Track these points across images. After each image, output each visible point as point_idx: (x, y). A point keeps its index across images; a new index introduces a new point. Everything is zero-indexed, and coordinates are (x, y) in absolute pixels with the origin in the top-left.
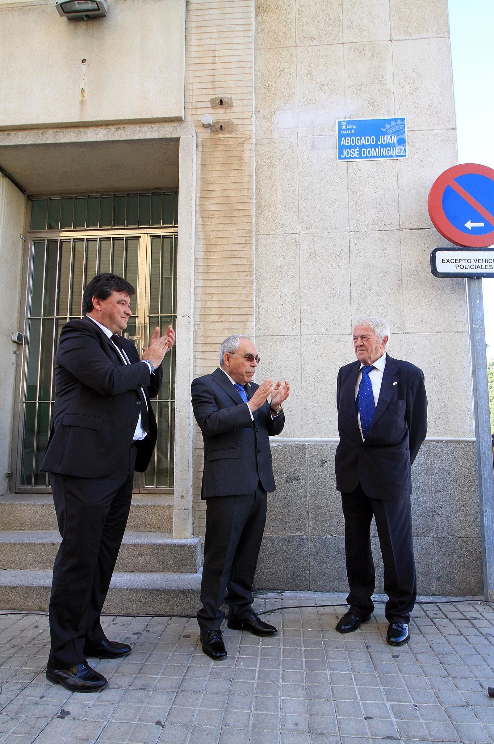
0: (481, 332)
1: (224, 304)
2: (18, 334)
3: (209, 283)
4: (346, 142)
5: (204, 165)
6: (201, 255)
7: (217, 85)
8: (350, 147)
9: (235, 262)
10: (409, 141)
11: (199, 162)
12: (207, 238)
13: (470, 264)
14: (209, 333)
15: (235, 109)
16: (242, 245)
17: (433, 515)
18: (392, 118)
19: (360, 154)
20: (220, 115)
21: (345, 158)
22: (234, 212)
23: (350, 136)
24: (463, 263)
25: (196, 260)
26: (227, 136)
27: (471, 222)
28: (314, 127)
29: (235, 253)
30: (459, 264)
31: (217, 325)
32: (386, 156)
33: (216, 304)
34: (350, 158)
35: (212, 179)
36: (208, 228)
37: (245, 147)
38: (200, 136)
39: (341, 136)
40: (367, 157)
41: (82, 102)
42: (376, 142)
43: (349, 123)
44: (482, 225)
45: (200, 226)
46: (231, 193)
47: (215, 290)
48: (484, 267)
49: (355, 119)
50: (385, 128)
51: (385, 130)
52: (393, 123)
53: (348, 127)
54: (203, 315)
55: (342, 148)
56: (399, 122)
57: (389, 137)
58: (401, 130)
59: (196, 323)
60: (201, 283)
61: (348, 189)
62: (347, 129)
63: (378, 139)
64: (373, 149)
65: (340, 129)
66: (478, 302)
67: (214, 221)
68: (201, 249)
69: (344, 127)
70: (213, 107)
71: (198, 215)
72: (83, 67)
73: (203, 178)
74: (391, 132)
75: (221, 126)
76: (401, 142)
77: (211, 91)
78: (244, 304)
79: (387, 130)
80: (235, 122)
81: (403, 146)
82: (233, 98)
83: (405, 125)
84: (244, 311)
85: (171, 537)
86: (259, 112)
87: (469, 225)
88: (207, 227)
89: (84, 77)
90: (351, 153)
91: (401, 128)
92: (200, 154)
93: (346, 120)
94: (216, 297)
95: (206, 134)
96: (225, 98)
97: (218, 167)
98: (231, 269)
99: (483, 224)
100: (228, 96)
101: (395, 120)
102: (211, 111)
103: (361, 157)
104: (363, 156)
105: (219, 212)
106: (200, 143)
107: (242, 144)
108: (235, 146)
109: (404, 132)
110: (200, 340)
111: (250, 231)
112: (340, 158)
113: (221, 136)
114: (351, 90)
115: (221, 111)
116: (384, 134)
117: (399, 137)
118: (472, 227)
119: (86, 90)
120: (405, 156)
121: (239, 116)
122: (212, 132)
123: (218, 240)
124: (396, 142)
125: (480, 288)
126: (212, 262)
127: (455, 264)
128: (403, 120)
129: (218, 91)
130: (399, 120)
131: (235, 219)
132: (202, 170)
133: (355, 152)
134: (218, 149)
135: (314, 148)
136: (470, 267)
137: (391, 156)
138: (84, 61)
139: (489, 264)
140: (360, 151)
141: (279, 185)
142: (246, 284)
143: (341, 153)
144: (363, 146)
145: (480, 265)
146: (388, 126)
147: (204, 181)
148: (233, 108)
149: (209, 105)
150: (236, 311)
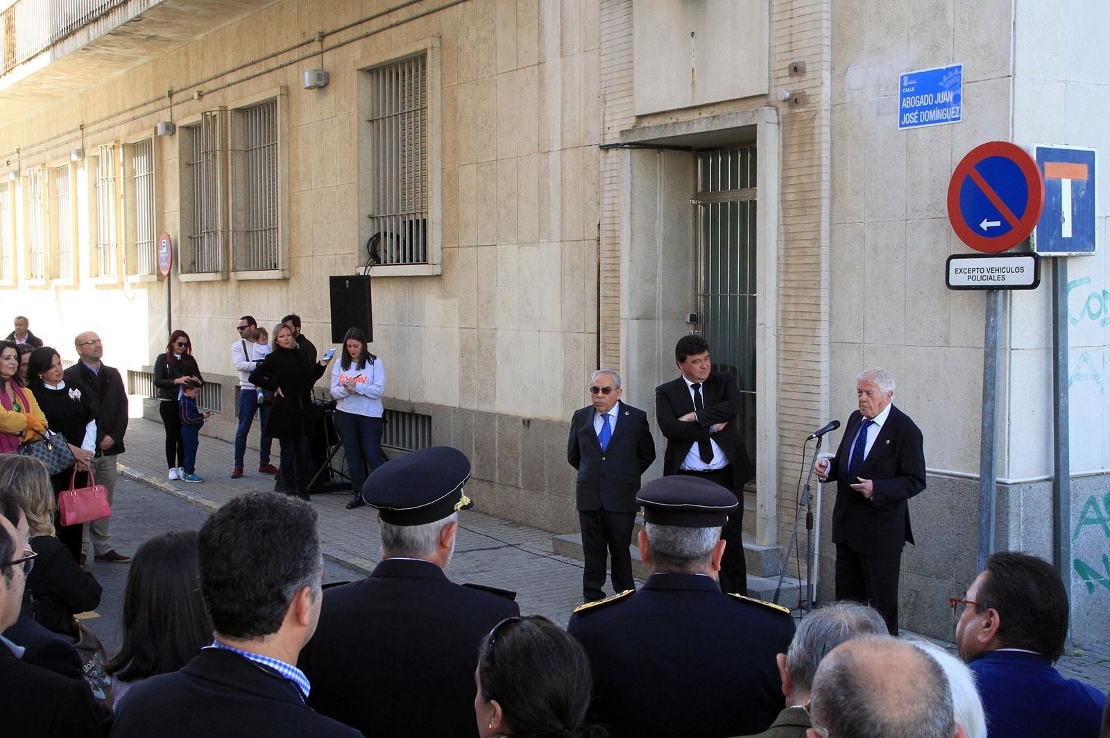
0: (992, 357)
1: (800, 308)
2: (691, 315)
3: (789, 284)
4: (908, 103)
5: (785, 146)
6: (782, 253)
7: (794, 46)
8: (911, 110)
9: (807, 260)
10: (965, 98)
11: (781, 144)
12: (787, 233)
13: (983, 275)
14: (788, 340)
15: (809, 76)
16: (811, 242)
17: (955, 559)
18: (949, 66)
19: (918, 119)
20: (795, 85)
21: (906, 125)
22: (807, 202)
23: (910, 95)
24: (975, 273)
25: (778, 258)
26: (801, 110)
27: (988, 221)
28: (880, 86)
29: (807, 250)
30: (972, 275)
31: (793, 332)
32: (943, 121)
33: (792, 308)
34: (910, 125)
35: (790, 163)
36: (789, 221)
37: (817, 122)
38: (781, 112)
39: (903, 95)
40: (925, 123)
41: (693, 83)
42: (934, 102)
43: (911, 77)
44: (998, 224)
45: (781, 218)
46: (805, 180)
47: (791, 292)
48: (996, 278)
49: (916, 72)
50: (942, 81)
51: (941, 84)
52: (951, 74)
53: (910, 83)
54: (784, 320)
55: (904, 111)
56: (956, 72)
57: (946, 93)
58: (956, 84)
59: (779, 328)
60: (782, 285)
61: (907, 165)
62: (909, 86)
63: (935, 98)
64: (931, 111)
65: (902, 87)
66: (992, 320)
67: (793, 212)
68: (782, 245)
69: (905, 84)
70: (791, 75)
71: (780, 207)
72: (692, 40)
73: (784, 162)
74: (948, 86)
75: (796, 99)
76: (957, 99)
77: (788, 56)
78: (814, 309)
79: (944, 84)
80: (808, 92)
81: (958, 106)
82: (806, 62)
83: (961, 75)
84: (814, 316)
85: (755, 543)
86: (834, 69)
87: (985, 225)
88: (787, 219)
89: (693, 54)
90: (911, 119)
91: (957, 81)
92: (781, 133)
93: (908, 73)
94: (793, 300)
95: (784, 110)
96: (800, 62)
97: (795, 149)
98: (805, 268)
99: (999, 222)
100: (802, 60)
101: (952, 69)
102: (788, 80)
103: (920, 124)
104: (921, 121)
105: (795, 202)
106: (781, 120)
107: (813, 119)
108: (807, 122)
109: (960, 85)
110: (782, 347)
111: (819, 224)
112: (901, 126)
113: (797, 110)
114: (914, 30)
115: (796, 79)
116: (942, 89)
117: (955, 93)
118: (988, 228)
119: (695, 69)
120: (959, 119)
121: (810, 84)
122: (790, 106)
123: (795, 234)
124: (951, 100)
125: (996, 302)
126: (791, 261)
127: (968, 274)
128: (960, 66)
129: (795, 54)
130: (956, 70)
131: (808, 209)
132: (784, 153)
133: (914, 117)
134: (795, 127)
135: (879, 114)
136: (982, 278)
137: (947, 120)
138: (693, 34)
139: (1002, 274)
140: (918, 115)
141: (849, 162)
142: (815, 285)
143: (902, 119)
144: (922, 108)
145: (992, 275)
146: (945, 78)
147: (785, 167)
148: (806, 74)
149: (786, 72)
150: (807, 316)
